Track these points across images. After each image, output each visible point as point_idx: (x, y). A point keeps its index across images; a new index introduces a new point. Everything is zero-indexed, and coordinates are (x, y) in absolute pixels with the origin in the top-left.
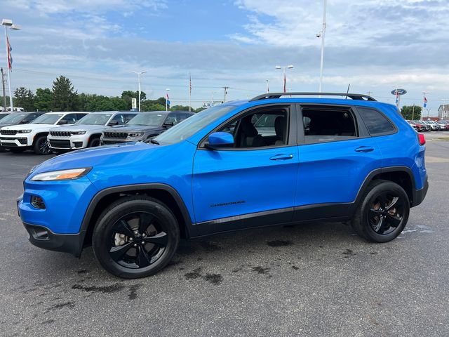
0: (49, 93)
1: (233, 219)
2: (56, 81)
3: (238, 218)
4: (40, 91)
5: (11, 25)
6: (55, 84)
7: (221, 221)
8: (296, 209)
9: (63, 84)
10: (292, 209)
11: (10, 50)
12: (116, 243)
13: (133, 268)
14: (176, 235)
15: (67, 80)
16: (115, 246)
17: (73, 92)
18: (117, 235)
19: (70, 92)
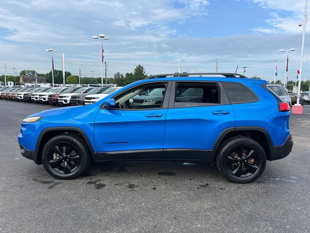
0: (132, 76)
1: (120, 152)
2: (136, 68)
3: (123, 152)
4: (127, 74)
5: (104, 37)
6: (136, 70)
7: (112, 153)
8: (165, 150)
9: (139, 70)
10: (162, 150)
11: (103, 51)
12: (54, 159)
13: (61, 174)
14: (85, 158)
15: (142, 67)
16: (53, 159)
17: (145, 75)
18: (54, 154)
19: (143, 75)
